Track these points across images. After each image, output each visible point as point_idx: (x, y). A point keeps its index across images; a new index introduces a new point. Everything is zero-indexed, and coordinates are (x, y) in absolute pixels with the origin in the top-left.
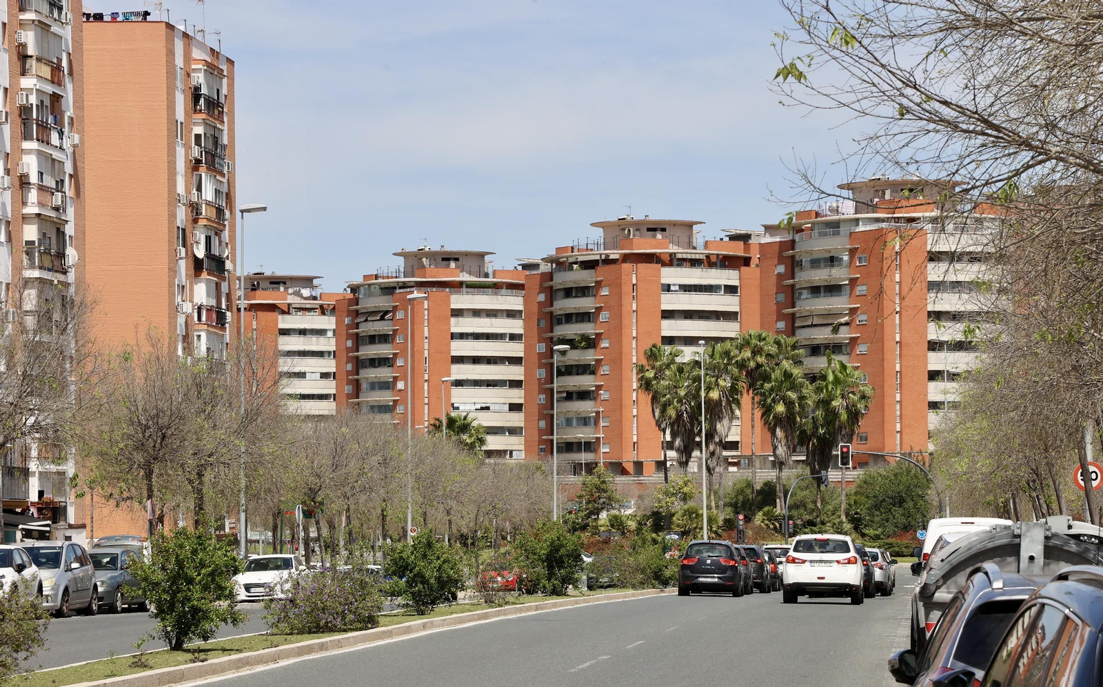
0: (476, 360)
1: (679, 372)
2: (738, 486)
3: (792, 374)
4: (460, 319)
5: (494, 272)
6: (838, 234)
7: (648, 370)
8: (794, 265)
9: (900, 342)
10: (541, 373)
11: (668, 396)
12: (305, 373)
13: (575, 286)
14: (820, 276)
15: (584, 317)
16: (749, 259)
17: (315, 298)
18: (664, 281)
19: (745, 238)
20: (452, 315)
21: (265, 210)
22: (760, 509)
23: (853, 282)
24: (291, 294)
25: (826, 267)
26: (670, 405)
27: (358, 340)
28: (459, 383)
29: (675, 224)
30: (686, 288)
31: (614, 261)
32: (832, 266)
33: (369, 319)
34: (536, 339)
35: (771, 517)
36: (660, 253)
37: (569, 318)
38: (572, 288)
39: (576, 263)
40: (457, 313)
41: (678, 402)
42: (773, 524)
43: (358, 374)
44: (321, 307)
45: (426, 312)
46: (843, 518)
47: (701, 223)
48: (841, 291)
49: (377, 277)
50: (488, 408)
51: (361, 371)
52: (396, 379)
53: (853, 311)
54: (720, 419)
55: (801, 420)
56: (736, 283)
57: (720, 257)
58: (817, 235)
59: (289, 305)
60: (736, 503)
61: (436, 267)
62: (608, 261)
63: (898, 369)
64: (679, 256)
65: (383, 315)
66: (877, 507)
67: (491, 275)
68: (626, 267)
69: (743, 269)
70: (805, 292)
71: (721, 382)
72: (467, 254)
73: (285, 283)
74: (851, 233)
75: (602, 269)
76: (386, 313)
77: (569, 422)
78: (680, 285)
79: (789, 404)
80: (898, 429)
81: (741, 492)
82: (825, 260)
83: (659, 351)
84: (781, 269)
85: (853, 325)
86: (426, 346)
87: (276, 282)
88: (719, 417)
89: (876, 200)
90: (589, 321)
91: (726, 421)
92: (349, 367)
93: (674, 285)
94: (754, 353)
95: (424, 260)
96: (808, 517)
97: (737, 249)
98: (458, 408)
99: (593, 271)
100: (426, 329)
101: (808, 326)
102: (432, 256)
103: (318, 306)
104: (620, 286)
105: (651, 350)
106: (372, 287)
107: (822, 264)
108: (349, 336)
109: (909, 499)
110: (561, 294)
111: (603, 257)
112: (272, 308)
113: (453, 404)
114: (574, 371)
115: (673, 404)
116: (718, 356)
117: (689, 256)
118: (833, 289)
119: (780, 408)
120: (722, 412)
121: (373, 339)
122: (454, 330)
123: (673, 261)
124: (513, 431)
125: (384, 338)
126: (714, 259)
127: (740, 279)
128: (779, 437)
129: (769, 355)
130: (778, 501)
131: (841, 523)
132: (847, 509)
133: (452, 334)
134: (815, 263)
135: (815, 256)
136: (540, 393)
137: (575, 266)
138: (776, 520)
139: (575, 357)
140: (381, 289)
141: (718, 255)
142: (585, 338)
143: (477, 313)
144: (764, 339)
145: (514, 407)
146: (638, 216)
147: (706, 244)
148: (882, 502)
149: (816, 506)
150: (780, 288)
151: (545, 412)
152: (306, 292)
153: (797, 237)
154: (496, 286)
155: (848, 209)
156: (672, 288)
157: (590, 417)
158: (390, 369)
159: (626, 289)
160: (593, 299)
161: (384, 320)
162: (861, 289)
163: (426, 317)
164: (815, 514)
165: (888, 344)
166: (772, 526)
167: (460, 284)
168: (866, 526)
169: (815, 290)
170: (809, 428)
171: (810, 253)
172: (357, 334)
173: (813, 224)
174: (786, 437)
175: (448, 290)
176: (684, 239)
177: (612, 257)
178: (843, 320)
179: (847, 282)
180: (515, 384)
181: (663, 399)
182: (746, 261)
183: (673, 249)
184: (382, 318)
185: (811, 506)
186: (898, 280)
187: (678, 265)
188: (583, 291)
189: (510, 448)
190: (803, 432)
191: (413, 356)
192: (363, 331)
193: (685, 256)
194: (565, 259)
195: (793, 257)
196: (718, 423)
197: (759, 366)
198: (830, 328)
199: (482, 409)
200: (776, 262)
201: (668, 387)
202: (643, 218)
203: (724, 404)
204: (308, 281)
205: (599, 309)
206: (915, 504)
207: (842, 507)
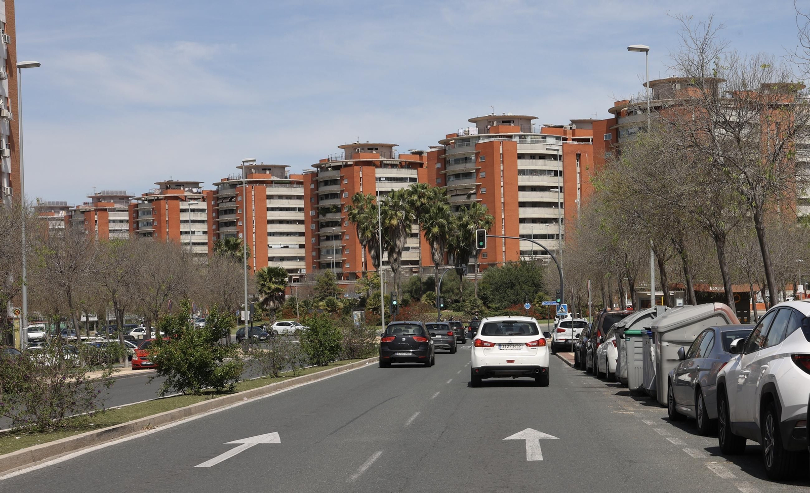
0: (281, 222)
1: (373, 209)
2: (412, 281)
3: (443, 209)
4: (272, 200)
5: (290, 175)
6: (469, 144)
7: (354, 209)
8: (445, 163)
9: (504, 203)
10: (313, 227)
11: (365, 224)
12: (194, 232)
13: (330, 179)
14: (460, 168)
15: (335, 196)
16: (423, 164)
17: (200, 193)
18: (377, 176)
19: (420, 153)
20: (267, 198)
21: (39, 66)
22: (424, 293)
23: (478, 170)
24: (187, 191)
25: (462, 163)
26: (367, 230)
27: (219, 213)
28: (271, 234)
29: (383, 146)
30: (389, 179)
31: (350, 165)
32: (466, 162)
33: (224, 201)
34: (310, 208)
35: (431, 298)
36: (375, 161)
37: (327, 196)
38: (328, 180)
39: (330, 167)
40: (270, 197)
41: (372, 227)
42: (433, 302)
43: (219, 230)
44: (203, 197)
45: (253, 197)
46: (476, 297)
47: (396, 145)
48: (471, 176)
49: (228, 179)
50: (288, 247)
51: (220, 229)
52: (238, 232)
53: (478, 187)
54: (399, 237)
55: (449, 237)
56: (416, 176)
57: (407, 163)
58: (458, 146)
59: (185, 196)
60: (412, 290)
61: (259, 173)
62: (346, 166)
63: (503, 217)
64: (385, 162)
65: (231, 199)
66: (497, 289)
67: (288, 178)
68: (356, 168)
69: (419, 169)
70: (452, 177)
71: (399, 214)
72: (275, 167)
73: (183, 186)
74: (476, 144)
75: (343, 169)
76: (233, 198)
77: (328, 252)
78: (386, 178)
79: (441, 226)
80: (504, 250)
81: (414, 284)
82: (462, 159)
83: (361, 197)
84: (439, 165)
85: (478, 194)
86: (254, 215)
87: (179, 185)
88: (398, 236)
89: (489, 126)
90: (338, 198)
91: (402, 239)
92: (214, 227)
93: (383, 178)
94: (420, 197)
95: (253, 170)
96: (455, 298)
97: (416, 159)
98: (271, 247)
99: (339, 171)
100: (253, 205)
101: (454, 195)
102: (256, 167)
103: (201, 197)
104: (353, 178)
105: (356, 196)
106: (225, 184)
107: (461, 162)
108: (214, 211)
109: (517, 284)
110: (323, 184)
111: (344, 163)
112: (177, 198)
113: (269, 245)
114: (330, 225)
115: (369, 228)
116: (396, 198)
117: (390, 162)
118: (467, 175)
119: (436, 230)
120: (400, 233)
121: (226, 212)
122: (268, 206)
123: (382, 165)
124: (301, 259)
125: (232, 211)
126: (403, 164)
127: (418, 174)
128: (436, 248)
129: (429, 198)
130: (436, 288)
131: (475, 300)
132: (478, 292)
133: (267, 208)
134: (457, 161)
135: (457, 157)
136: (313, 237)
137: (329, 169)
138: (434, 299)
139: (330, 217)
140: (230, 185)
141: (406, 162)
142: (335, 207)
143: (280, 197)
144: (426, 188)
145: (301, 246)
146: (363, 142)
147: (400, 156)
148: (500, 286)
149: (460, 291)
150: (439, 176)
151: (315, 247)
152: (195, 190)
153: (447, 148)
154: (291, 183)
155: (474, 131)
156: (382, 179)
157: (339, 249)
158: (235, 227)
159: (356, 180)
160: (339, 186)
161: (231, 201)
162: (482, 174)
163: (253, 199)
164: (459, 296)
165: (497, 204)
166: (432, 304)
167: (272, 182)
168: (490, 302)
169: (457, 176)
170: (454, 243)
171: (455, 155)
172: (218, 210)
173: (455, 140)
174: (440, 248)
175: (264, 185)
176: (388, 153)
177: (349, 163)
178: (472, 192)
179: (474, 171)
180: (301, 234)
181: (363, 226)
182: (421, 165)
183: (381, 159)
184: (230, 201)
185: (456, 291)
186: (502, 169)
187: (384, 167)
188: (334, 182)
189: (299, 267)
190: (451, 245)
191: (246, 220)
192: (220, 208)
193: (388, 162)
194: (324, 165)
195: (445, 159)
196: (397, 240)
197: (422, 204)
198: (466, 196)
199: (284, 247)
200: (436, 162)
201: (365, 218)
202: (366, 143)
203: (400, 228)
204: (196, 184)
205: (342, 191)
206: (521, 287)
207: (476, 291)
